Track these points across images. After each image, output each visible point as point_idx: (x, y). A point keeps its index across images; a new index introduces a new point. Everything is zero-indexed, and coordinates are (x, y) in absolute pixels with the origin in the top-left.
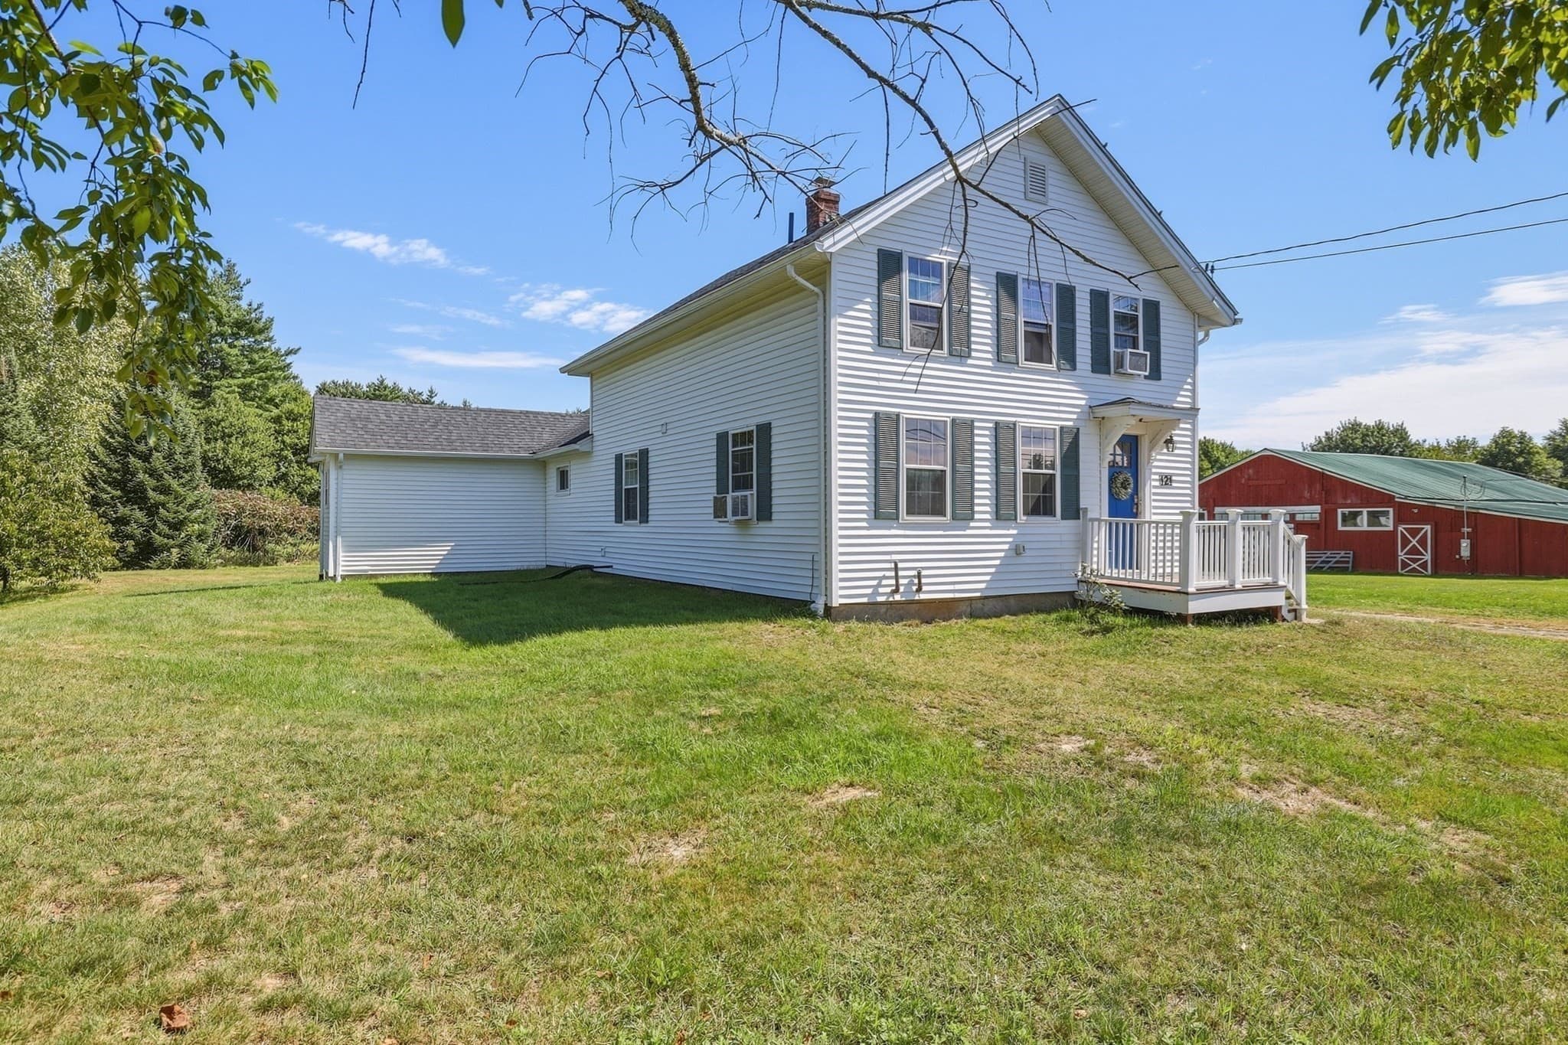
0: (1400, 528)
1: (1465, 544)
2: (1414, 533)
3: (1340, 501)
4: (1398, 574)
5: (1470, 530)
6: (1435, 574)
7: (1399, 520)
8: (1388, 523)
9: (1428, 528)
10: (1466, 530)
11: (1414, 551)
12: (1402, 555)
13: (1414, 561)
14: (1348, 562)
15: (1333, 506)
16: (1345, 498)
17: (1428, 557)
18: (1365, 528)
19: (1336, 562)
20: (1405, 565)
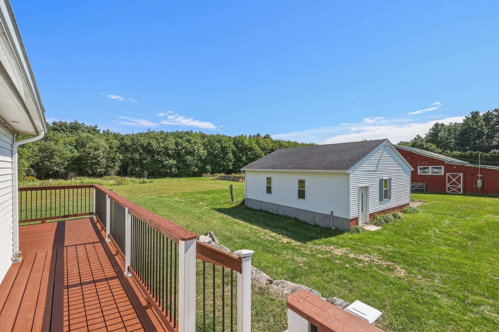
0: (447, 174)
1: (479, 182)
2: (454, 176)
3: (419, 163)
4: (446, 193)
5: (482, 175)
6: (464, 194)
7: (446, 171)
8: (442, 172)
9: (461, 174)
10: (479, 175)
11: (454, 183)
12: (448, 185)
13: (454, 188)
14: (424, 187)
15: (416, 165)
16: (421, 162)
17: (461, 186)
18: (430, 174)
19: (418, 187)
20: (449, 189)
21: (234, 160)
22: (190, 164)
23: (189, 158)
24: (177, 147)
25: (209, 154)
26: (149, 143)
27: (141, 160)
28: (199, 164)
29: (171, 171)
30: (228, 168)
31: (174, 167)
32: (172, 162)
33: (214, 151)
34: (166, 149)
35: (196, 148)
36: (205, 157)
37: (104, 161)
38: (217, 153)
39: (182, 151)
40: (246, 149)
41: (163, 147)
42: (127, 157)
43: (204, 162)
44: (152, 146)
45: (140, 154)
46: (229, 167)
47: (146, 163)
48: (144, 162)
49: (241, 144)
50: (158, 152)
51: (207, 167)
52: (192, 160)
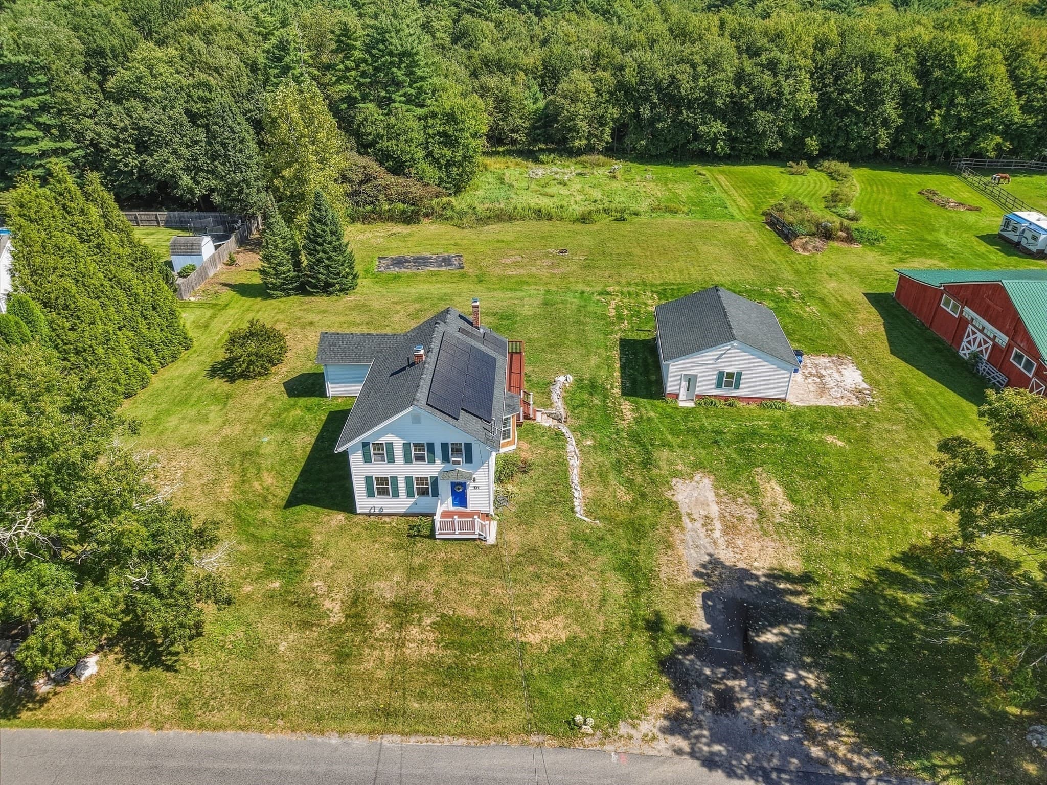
21: (900, 121)
22: (764, 132)
23: (762, 118)
24: (738, 87)
25: (825, 101)
26: (673, 77)
27: (652, 121)
28: (792, 131)
29: (714, 148)
30: (875, 146)
31: (722, 140)
32: (718, 127)
33: (841, 93)
34: (711, 92)
35: (787, 85)
36: (811, 111)
37: (583, 125)
38: (847, 101)
39: (747, 98)
40: (954, 84)
41: (703, 89)
42: (626, 112)
43: (806, 125)
44: (678, 88)
45: (654, 107)
46: (876, 142)
47: (662, 130)
48: (659, 126)
49: (941, 67)
50: (689, 101)
51: (808, 141)
52: (768, 121)
